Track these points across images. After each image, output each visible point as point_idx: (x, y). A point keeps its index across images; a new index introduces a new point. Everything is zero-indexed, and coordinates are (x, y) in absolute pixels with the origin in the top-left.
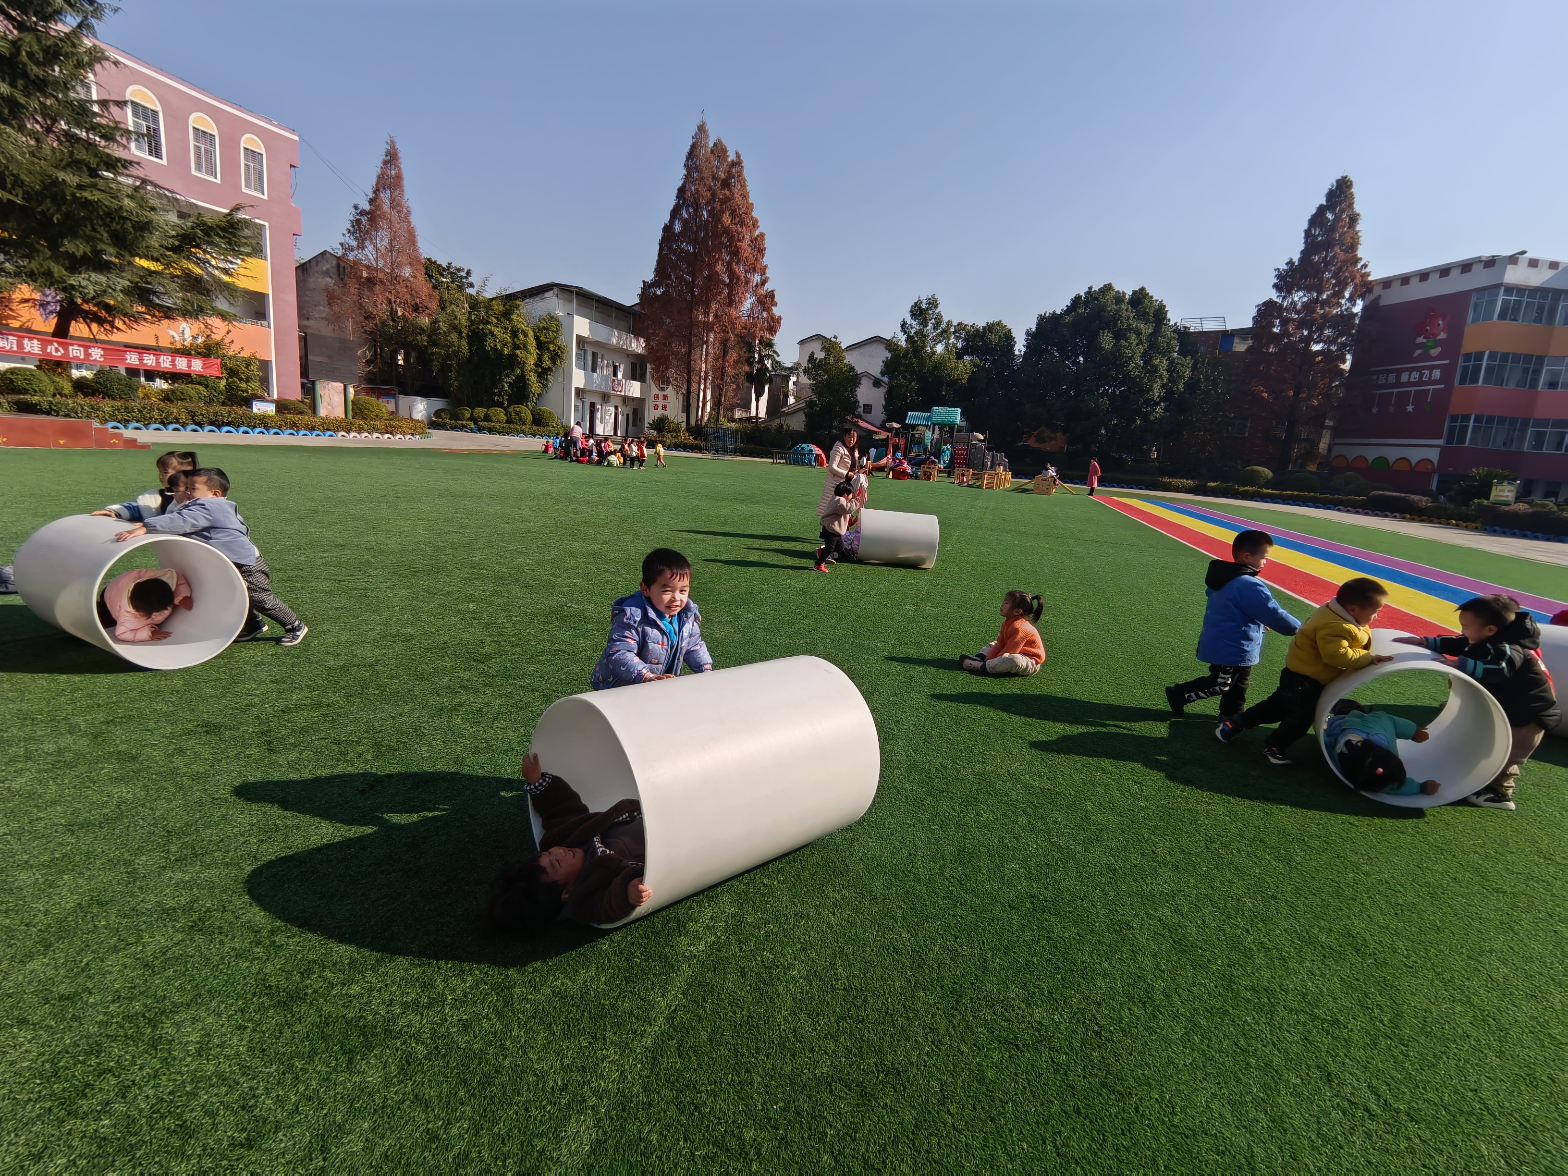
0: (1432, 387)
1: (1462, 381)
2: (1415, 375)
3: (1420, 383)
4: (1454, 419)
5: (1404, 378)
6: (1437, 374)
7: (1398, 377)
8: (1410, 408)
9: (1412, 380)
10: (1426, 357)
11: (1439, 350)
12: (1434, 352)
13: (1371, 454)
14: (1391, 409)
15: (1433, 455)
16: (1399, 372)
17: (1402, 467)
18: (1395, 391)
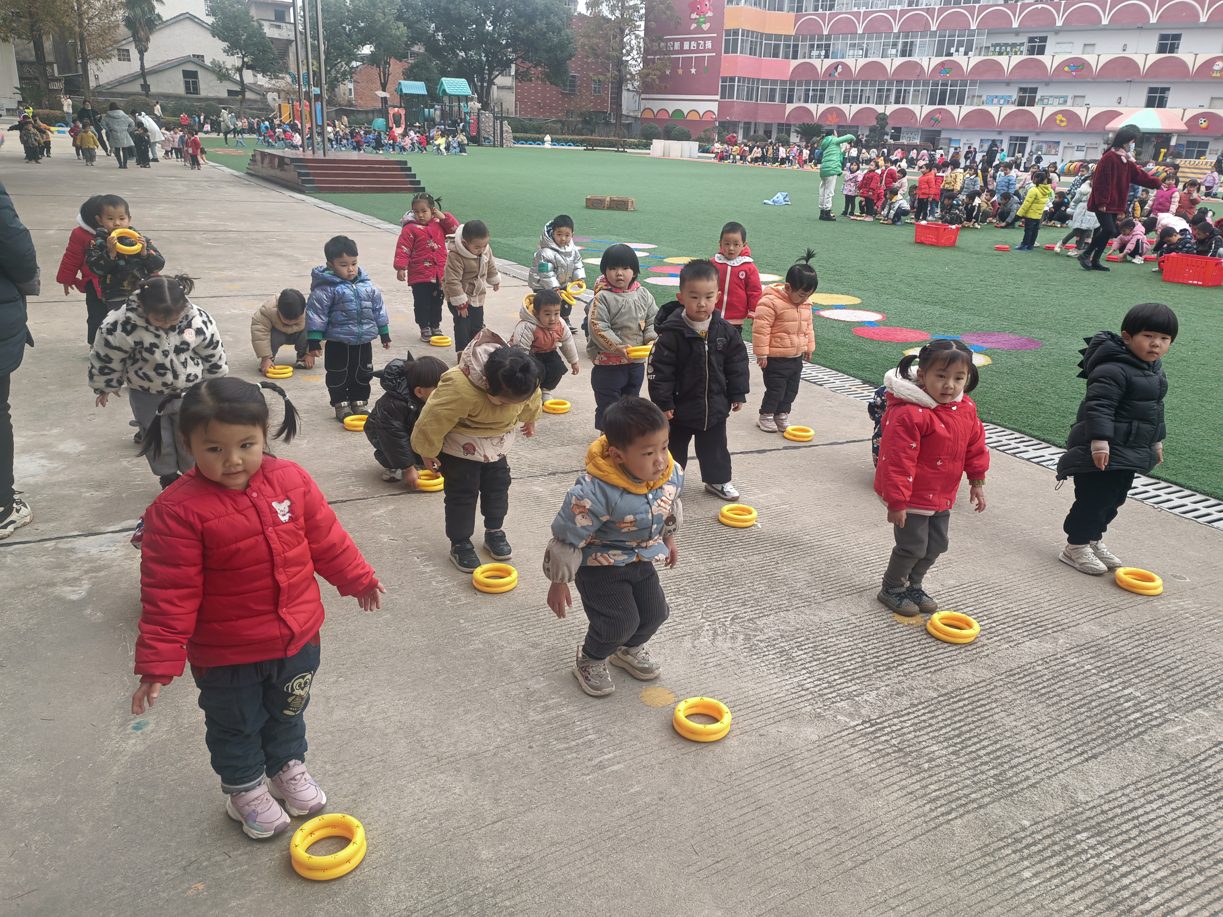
0: (706, 55)
1: (726, 52)
2: (694, 44)
3: (697, 51)
4: (724, 80)
5: (686, 46)
6: (709, 45)
7: (682, 46)
8: (693, 71)
9: (692, 48)
10: (699, 30)
11: (708, 25)
12: (706, 27)
13: (671, 107)
14: (680, 71)
15: (714, 107)
16: (682, 41)
17: (694, 117)
18: (681, 56)
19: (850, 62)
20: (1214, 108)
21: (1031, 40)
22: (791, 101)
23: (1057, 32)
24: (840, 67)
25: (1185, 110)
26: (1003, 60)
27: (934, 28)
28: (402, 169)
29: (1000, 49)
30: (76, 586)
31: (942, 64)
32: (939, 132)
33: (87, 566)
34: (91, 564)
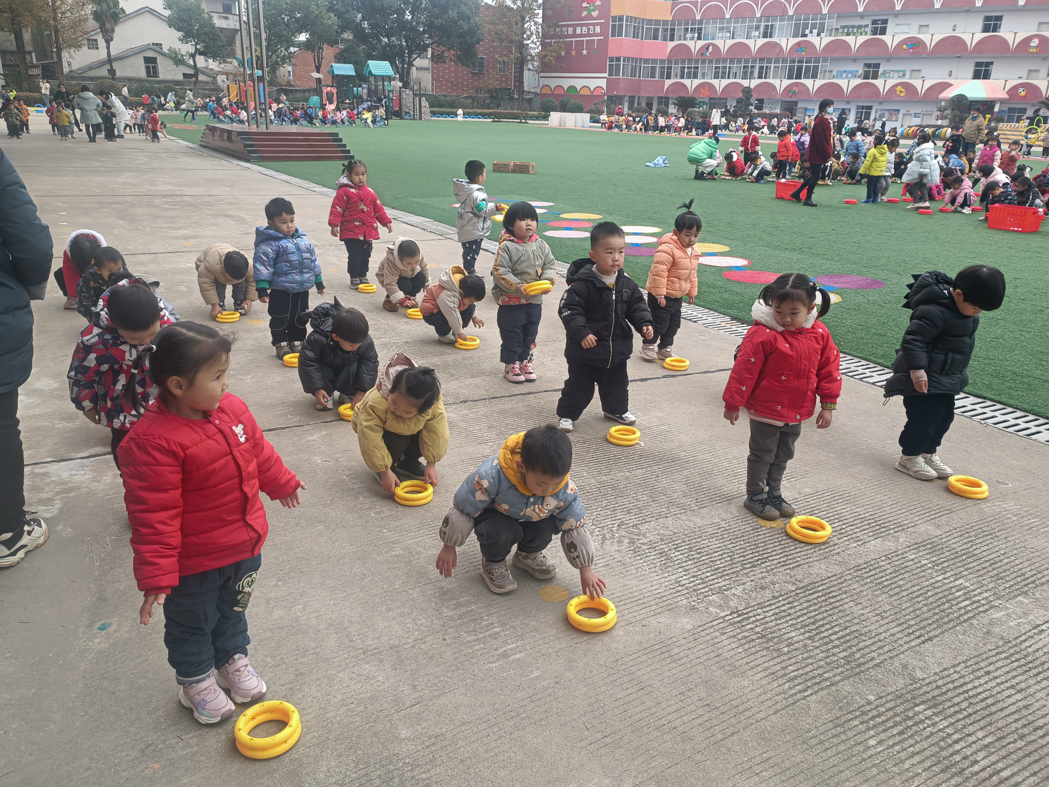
0: (596, 38)
1: (613, 35)
2: (585, 29)
3: (588, 35)
4: (611, 60)
5: (578, 31)
6: (598, 29)
7: (575, 30)
8: (585, 52)
9: (583, 32)
10: (589, 17)
11: (597, 12)
12: (595, 14)
13: (566, 84)
14: (573, 53)
15: (603, 83)
16: (575, 27)
17: (585, 92)
18: (574, 39)
19: (719, 43)
20: (1032, 79)
21: (875, 22)
22: (669, 77)
23: (896, 15)
24: (711, 47)
25: (1006, 81)
26: (850, 40)
27: (791, 13)
28: (334, 140)
29: (848, 30)
30: (50, 506)
31: (799, 44)
32: (796, 103)
33: (59, 488)
34: (63, 486)
